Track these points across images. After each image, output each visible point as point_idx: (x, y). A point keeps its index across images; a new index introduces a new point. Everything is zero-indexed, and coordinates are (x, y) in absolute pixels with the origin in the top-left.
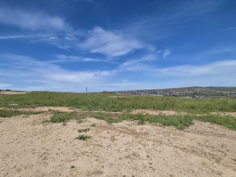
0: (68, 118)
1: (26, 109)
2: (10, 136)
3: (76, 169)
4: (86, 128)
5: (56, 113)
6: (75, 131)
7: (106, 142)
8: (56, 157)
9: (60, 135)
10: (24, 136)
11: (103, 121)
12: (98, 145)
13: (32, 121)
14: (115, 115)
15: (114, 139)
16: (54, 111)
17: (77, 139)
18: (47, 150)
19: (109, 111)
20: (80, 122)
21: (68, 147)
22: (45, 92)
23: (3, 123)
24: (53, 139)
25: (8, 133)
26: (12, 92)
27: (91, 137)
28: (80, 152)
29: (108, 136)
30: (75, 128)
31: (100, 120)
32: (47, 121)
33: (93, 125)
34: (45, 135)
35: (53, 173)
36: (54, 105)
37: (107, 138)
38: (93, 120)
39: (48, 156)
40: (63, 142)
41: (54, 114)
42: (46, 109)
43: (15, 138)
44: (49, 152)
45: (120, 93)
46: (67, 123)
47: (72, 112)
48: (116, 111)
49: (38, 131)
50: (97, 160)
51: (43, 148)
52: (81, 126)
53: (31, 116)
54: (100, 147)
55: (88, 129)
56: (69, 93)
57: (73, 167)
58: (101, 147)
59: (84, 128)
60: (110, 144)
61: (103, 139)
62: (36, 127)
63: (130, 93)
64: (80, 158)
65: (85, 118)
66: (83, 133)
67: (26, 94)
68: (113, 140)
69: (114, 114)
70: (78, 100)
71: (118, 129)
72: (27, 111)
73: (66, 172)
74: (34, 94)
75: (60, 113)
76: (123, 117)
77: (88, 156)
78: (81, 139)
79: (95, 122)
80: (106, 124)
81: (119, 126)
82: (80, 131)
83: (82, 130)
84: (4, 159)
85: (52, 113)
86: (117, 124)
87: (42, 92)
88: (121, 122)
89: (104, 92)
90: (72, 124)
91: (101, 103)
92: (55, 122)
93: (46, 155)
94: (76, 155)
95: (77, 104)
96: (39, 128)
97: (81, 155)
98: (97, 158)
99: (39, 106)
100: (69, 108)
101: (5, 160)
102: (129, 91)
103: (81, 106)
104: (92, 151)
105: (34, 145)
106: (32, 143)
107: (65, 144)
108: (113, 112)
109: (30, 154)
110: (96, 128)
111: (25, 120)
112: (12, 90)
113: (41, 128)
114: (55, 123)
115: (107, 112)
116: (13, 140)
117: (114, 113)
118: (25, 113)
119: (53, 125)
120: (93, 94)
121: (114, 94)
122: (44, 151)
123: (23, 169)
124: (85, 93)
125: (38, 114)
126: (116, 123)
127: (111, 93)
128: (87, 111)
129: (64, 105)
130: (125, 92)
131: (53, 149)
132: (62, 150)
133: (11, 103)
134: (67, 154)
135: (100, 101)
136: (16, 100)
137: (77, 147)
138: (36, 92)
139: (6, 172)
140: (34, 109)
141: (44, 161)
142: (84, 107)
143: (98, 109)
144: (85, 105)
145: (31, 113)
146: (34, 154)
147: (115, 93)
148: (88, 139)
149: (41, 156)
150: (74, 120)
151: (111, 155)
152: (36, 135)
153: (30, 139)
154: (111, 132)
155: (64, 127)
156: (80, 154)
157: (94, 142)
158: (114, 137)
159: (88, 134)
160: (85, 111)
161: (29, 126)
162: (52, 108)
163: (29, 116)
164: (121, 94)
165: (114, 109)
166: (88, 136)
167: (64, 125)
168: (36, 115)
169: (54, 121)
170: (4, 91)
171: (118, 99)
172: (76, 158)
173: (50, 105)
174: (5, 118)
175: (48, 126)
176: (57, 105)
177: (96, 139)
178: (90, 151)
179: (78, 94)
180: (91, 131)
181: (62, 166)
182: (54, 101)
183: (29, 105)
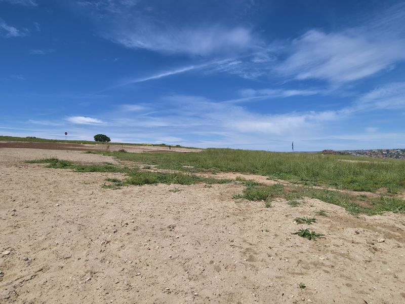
0: (272, 195)
1: (205, 175)
2: (195, 212)
3: (308, 291)
4: (309, 217)
5: (249, 185)
6: (290, 220)
7: (360, 253)
8: (268, 259)
9: (266, 223)
10: (213, 216)
11: (339, 207)
12: (343, 255)
13: (218, 194)
14: (362, 198)
15: (376, 250)
16: (245, 180)
17: (297, 235)
18: (251, 244)
19: (344, 188)
20: (295, 204)
21: (284, 247)
22: (227, 149)
23: (182, 192)
24: (257, 228)
25: (191, 207)
26: (183, 149)
27: (323, 235)
28: (309, 262)
29: (357, 239)
30: (288, 214)
31: (331, 205)
32: (239, 197)
33: (322, 213)
34: (242, 218)
35: (270, 289)
36: (242, 171)
37: (357, 243)
38: (319, 205)
39: (255, 255)
40: (275, 237)
41: (246, 186)
42: (232, 176)
43: (202, 216)
44: (255, 249)
45: (359, 153)
46: (273, 204)
47: (275, 185)
48: (363, 190)
49: (231, 211)
50: (348, 285)
51: (245, 241)
52: (297, 213)
53: (215, 186)
54: (347, 260)
55: (314, 220)
56: (262, 151)
57: (303, 287)
58: (350, 259)
59: (305, 216)
60: (370, 258)
61: (350, 244)
62: (225, 203)
63: (383, 154)
64: (311, 272)
65: (302, 198)
66: (305, 227)
67: (200, 152)
68: (373, 251)
69: (358, 196)
70: (280, 164)
71: (378, 228)
72: (207, 177)
73: (294, 294)
74: (211, 152)
75: (255, 184)
76: (383, 204)
77: (328, 272)
78: (303, 236)
79: (325, 209)
80: (347, 214)
81: (379, 221)
82: (298, 221)
83: (302, 219)
84: (196, 247)
85: (243, 183)
86: (372, 217)
87: (222, 149)
88: (381, 214)
89: (325, 151)
90: (280, 205)
91: (325, 172)
92: (253, 200)
93: (252, 254)
94: (303, 265)
95: (281, 171)
96: (231, 207)
97: (313, 268)
98: (349, 282)
99: (221, 170)
100: (268, 177)
101: (196, 249)
102: (381, 151)
103: (288, 176)
104: (334, 265)
105: (230, 232)
106: (226, 229)
107: (277, 240)
108: (355, 192)
109: (228, 247)
110: (328, 220)
111: (208, 191)
112: (182, 146)
113: (233, 207)
114: (251, 201)
115: (342, 191)
116: (200, 220)
117: (357, 193)
118: (205, 180)
119: (250, 204)
120: (304, 155)
121: (348, 156)
122: (248, 246)
123: (223, 268)
124: (289, 153)
125: (223, 183)
126: (370, 215)
127: (340, 153)
128: (300, 185)
129: (258, 172)
130: (372, 153)
131: (260, 245)
132: (275, 250)
133: (185, 165)
134: (287, 260)
135: (322, 168)
136: (190, 161)
137: (301, 249)
138: (214, 149)
139: (202, 268)
140: (215, 176)
141: (252, 263)
142: (294, 178)
143: (321, 183)
144: (295, 174)
145: (211, 182)
146: (234, 248)
147: (348, 154)
148: (317, 239)
149: (245, 253)
150: (282, 200)
151: (377, 280)
152: (228, 216)
153: (222, 222)
154: (365, 232)
155: (269, 209)
156: (310, 265)
157: (332, 248)
158: (376, 245)
159: (316, 230)
160: (296, 185)
161: (216, 200)
162: (242, 176)
163: (212, 185)
164: (362, 156)
165: (355, 185)
166: (317, 233)
167: (268, 206)
168: (221, 186)
169: (250, 197)
170: (174, 147)
171: (362, 166)
172: (304, 271)
173: (237, 171)
174: (183, 186)
175: (242, 204)
176: (247, 171)
177: (333, 240)
178: (327, 263)
179: (278, 154)
180: (320, 224)
181: (283, 279)
182: (241, 165)
183: (205, 168)
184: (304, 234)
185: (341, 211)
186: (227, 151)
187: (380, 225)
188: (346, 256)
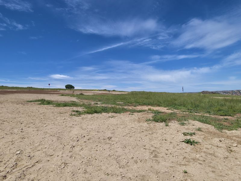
0: (169, 119)
1: (130, 107)
2: (123, 129)
3: (189, 175)
4: (191, 132)
5: (156, 113)
6: (180, 134)
7: (221, 153)
8: (165, 156)
9: (165, 135)
10: (134, 131)
11: (210, 126)
12: (211, 154)
13: (137, 119)
14: (225, 120)
15: (231, 151)
16: (153, 110)
17: (184, 142)
18: (156, 148)
19: (215, 114)
20: (183, 124)
21: (175, 149)
22: (143, 92)
23: (116, 118)
24: (159, 138)
25: (121, 126)
26: (117, 92)
27: (199, 142)
28: (190, 158)
29: (220, 144)
30: (178, 130)
31: (206, 124)
32: (150, 120)
33: (199, 130)
34: (151, 133)
35: (166, 173)
36: (152, 105)
37: (220, 147)
38: (198, 124)
39: (158, 154)
40: (170, 143)
41: (154, 113)
42: (146, 108)
43: (127, 132)
44: (158, 151)
45: (225, 93)
46: (170, 124)
47: (172, 113)
48: (226, 115)
49: (144, 128)
50: (213, 172)
51: (152, 146)
52: (184, 129)
53: (136, 114)
54: (213, 157)
55: (194, 134)
56: (164, 92)
57: (186, 172)
58: (215, 156)
59: (189, 131)
60: (227, 156)
61: (215, 148)
62: (141, 124)
64: (191, 164)
65: (188, 121)
66: (188, 137)
67: (127, 94)
68: (230, 152)
69: (222, 119)
70: (175, 100)
71: (234, 138)
72: (131, 109)
73: (180, 176)
74: (134, 94)
75: (159, 112)
76: (238, 123)
77: (201, 164)
78: (187, 143)
79: (200, 127)
80: (215, 130)
81: (235, 134)
82: (185, 134)
83: (187, 133)
84: (124, 149)
85: (152, 112)
86: (230, 132)
87: (140, 92)
88: (236, 130)
89: (203, 91)
90: (174, 125)
91: (203, 105)
92: (158, 122)
93: (156, 153)
94: (187, 160)
95: (175, 104)
96: (144, 126)
97: (192, 161)
98: (214, 170)
99: (140, 105)
100: (167, 108)
101: (124, 150)
102: (239, 91)
103: (180, 107)
104: (205, 160)
105: (143, 141)
106: (141, 139)
107: (172, 145)
108: (221, 117)
109: (142, 149)
110: (203, 133)
111: (131, 117)
112: (116, 90)
113: (146, 126)
114: (157, 123)
115: (213, 116)
116: (126, 134)
117: (222, 117)
118: (130, 111)
119: (156, 124)
120: (190, 94)
121: (218, 95)
122: (154, 149)
123: (139, 161)
124: (181, 93)
125: (140, 112)
126: (229, 131)
127: (213, 93)
128: (187, 113)
129: (161, 105)
130: (233, 92)
131: (161, 148)
132: (170, 151)
133: (118, 102)
134: (177, 157)
135: (201, 102)
136: (121, 99)
137: (185, 151)
138: (135, 92)
139: (127, 161)
140: (136, 108)
141: (156, 159)
142: (183, 109)
143: (200, 111)
144: (184, 106)
145: (133, 111)
146: (145, 150)
147: (218, 93)
148: (196, 145)
149: (152, 153)
150: (176, 121)
151: (231, 169)
152: (143, 132)
153: (139, 135)
154: (225, 141)
155: (167, 127)
156: (190, 160)
157: (205, 150)
158: (231, 148)
159: (195, 139)
160: (185, 113)
161: (136, 122)
162: (152, 108)
163: (134, 113)
164: (227, 94)
165: (221, 112)
166: (196, 141)
167: (167, 125)
168: (139, 114)
169: (156, 120)
170: (112, 91)
171: (226, 100)
172: (187, 163)
173: (149, 105)
174: (116, 114)
175: (151, 124)
176: (155, 105)
177: (205, 145)
178: (201, 159)
179: (174, 94)
180: (197, 136)
181: (174, 168)
182: (152, 101)
183: (130, 103)
184: (188, 142)
185: (211, 128)
186: (143, 93)
187: (235, 136)
188: (213, 155)
